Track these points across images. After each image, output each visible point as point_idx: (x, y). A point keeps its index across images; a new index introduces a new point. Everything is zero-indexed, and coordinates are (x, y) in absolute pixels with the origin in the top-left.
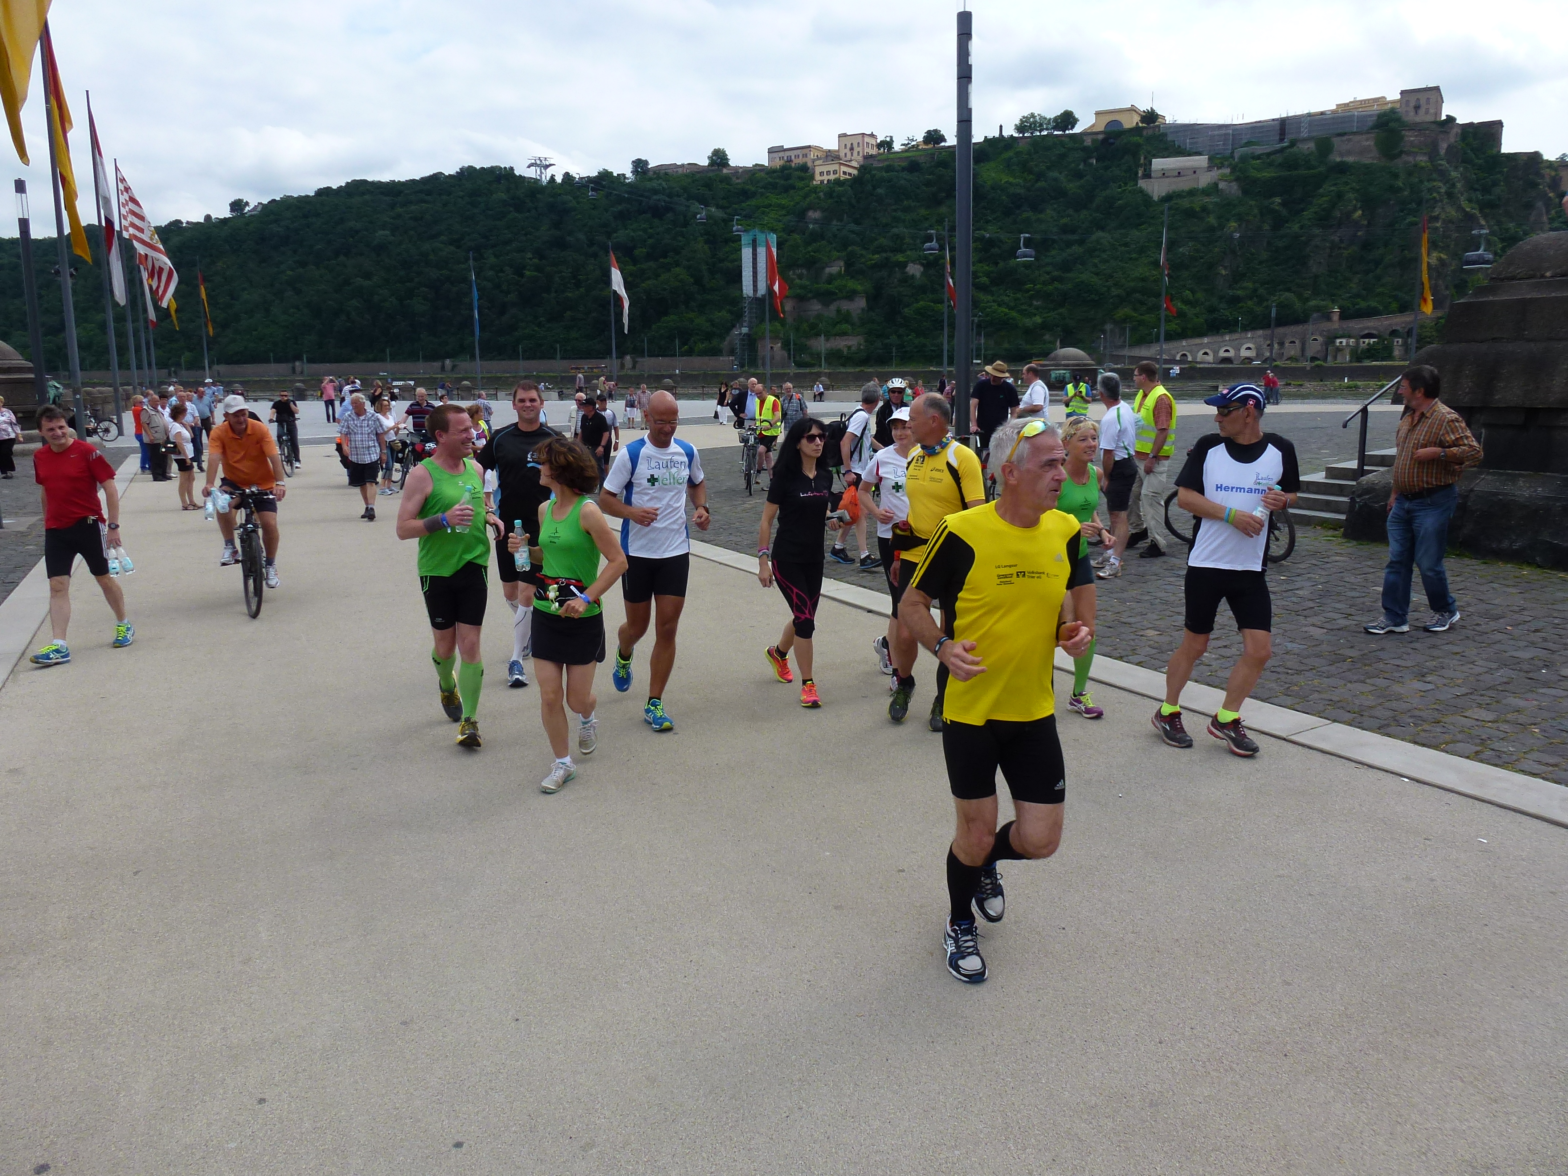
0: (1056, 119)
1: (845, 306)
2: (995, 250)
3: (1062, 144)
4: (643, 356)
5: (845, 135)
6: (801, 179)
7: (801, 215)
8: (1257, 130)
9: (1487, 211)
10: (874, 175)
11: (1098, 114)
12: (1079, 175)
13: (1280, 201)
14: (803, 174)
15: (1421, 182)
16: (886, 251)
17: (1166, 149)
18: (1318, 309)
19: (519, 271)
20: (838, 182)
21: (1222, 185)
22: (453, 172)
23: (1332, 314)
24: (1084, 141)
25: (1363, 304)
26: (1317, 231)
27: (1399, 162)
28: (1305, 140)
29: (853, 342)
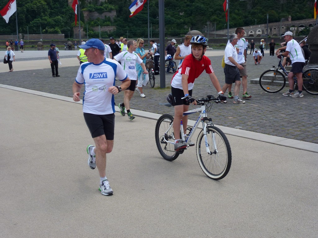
1: (108, 15)
18: (284, 17)
23: (289, 18)
25: (299, 15)
29: (111, 29)
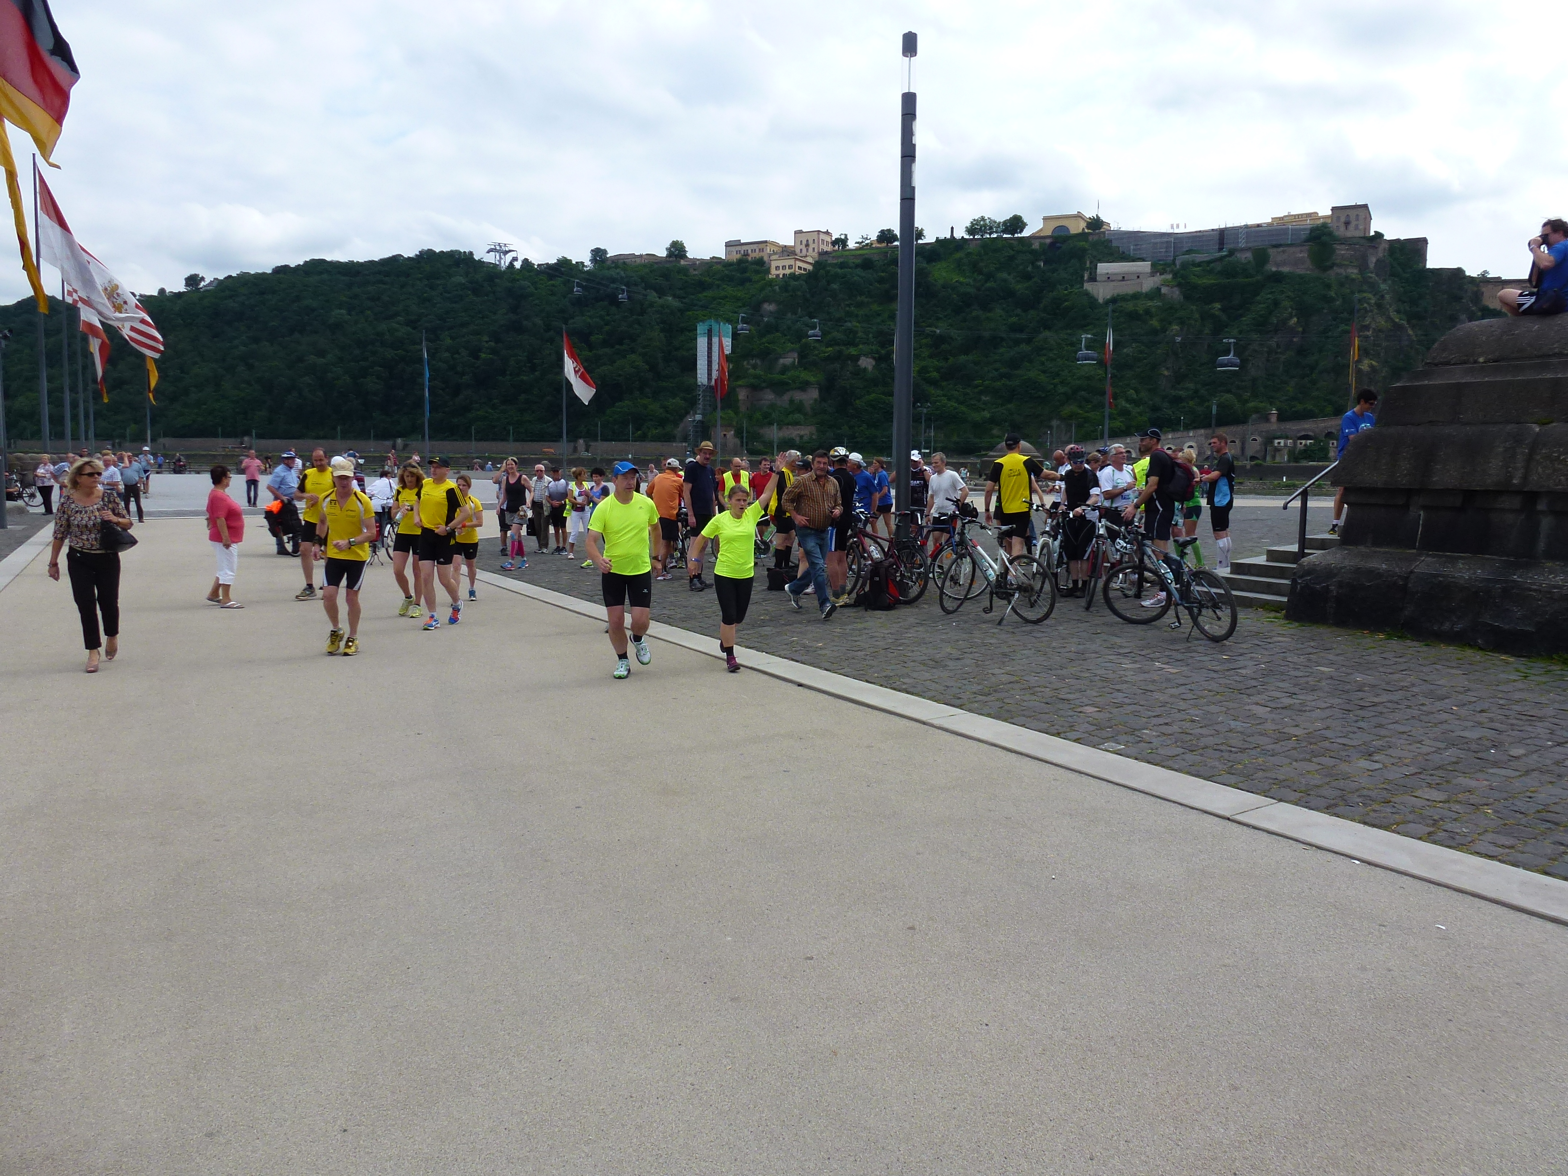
0: (1005, 223)
1: (798, 396)
2: (945, 347)
3: (1011, 247)
4: (596, 440)
5: (801, 232)
6: (757, 272)
7: (757, 308)
8: (1198, 238)
9: (1414, 322)
10: (829, 272)
11: (1045, 219)
12: (1028, 277)
13: (1219, 307)
14: (758, 268)
15: (1353, 293)
16: (838, 344)
17: (1112, 254)
18: (1256, 410)
19: (475, 353)
20: (793, 276)
21: (1164, 290)
22: (412, 255)
23: (1270, 416)
24: (1031, 245)
25: (1299, 407)
26: (1255, 336)
27: (1332, 274)
28: (1242, 250)
29: (805, 432)
